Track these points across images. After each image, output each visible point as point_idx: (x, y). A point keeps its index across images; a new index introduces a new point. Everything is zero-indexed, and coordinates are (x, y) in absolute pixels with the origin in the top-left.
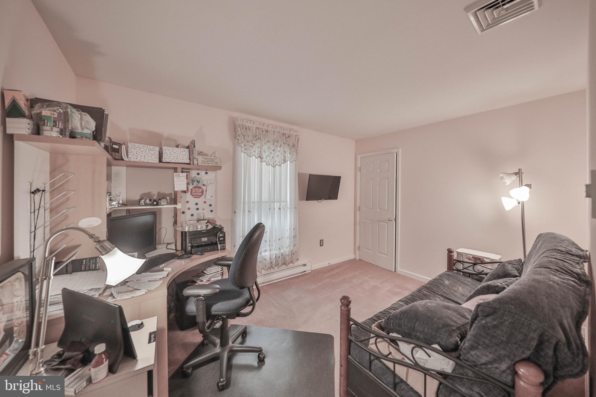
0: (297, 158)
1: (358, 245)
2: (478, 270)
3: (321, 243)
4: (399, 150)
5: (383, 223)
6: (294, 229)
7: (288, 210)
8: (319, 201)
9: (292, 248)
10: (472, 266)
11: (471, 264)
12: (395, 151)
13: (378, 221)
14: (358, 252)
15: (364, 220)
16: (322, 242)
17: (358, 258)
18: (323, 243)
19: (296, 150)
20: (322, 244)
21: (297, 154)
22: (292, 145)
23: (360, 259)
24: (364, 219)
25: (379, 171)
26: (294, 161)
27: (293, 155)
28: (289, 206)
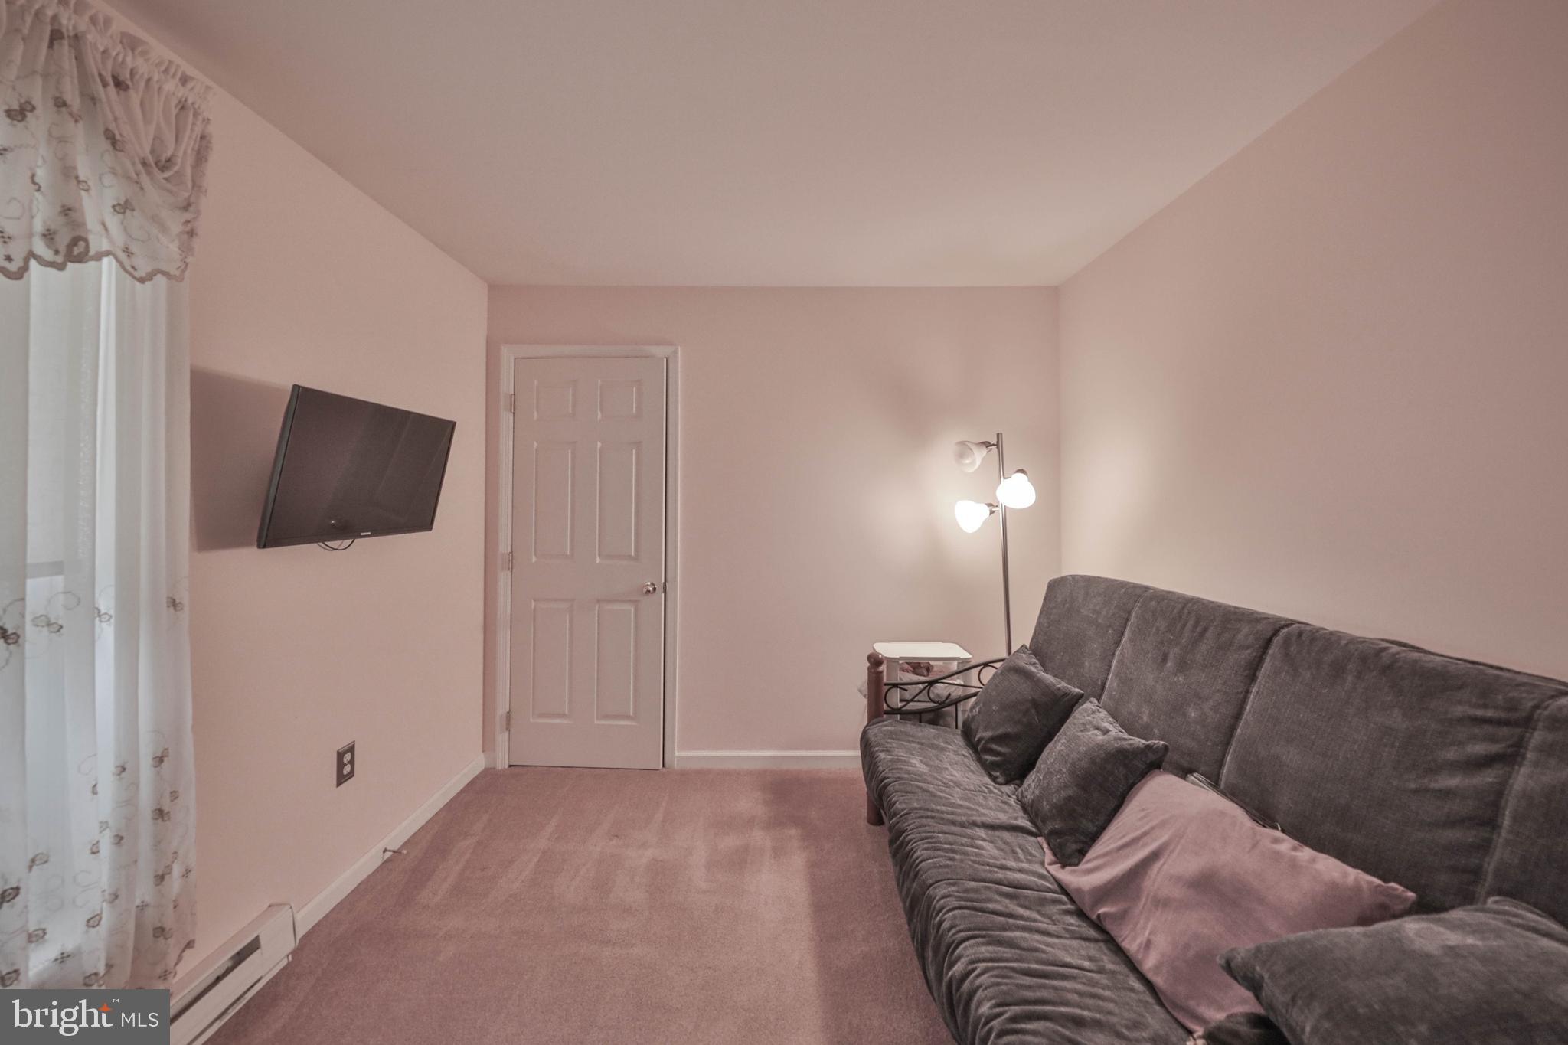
0: (189, 260)
1: (501, 711)
2: (938, 696)
3: (345, 767)
4: (675, 352)
5: (616, 607)
6: (159, 760)
7: (106, 635)
8: (334, 544)
9: (144, 891)
10: (925, 692)
11: (921, 686)
12: (660, 351)
13: (598, 601)
14: (502, 739)
15: (533, 603)
16: (347, 757)
17: (502, 763)
18: (352, 762)
19: (186, 207)
20: (347, 769)
21: (191, 233)
22: (146, 151)
23: (511, 766)
24: (535, 601)
25: (599, 416)
26: (160, 280)
27: (164, 229)
28: (106, 601)
